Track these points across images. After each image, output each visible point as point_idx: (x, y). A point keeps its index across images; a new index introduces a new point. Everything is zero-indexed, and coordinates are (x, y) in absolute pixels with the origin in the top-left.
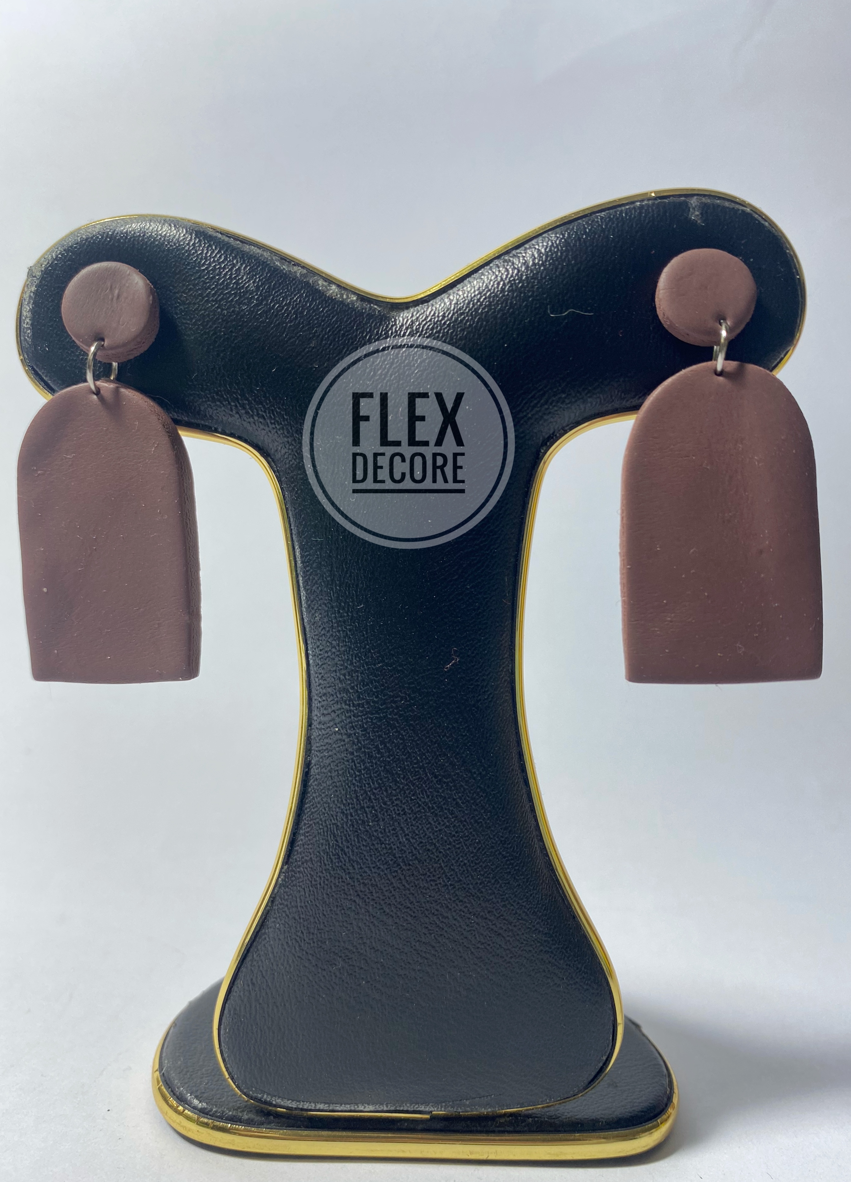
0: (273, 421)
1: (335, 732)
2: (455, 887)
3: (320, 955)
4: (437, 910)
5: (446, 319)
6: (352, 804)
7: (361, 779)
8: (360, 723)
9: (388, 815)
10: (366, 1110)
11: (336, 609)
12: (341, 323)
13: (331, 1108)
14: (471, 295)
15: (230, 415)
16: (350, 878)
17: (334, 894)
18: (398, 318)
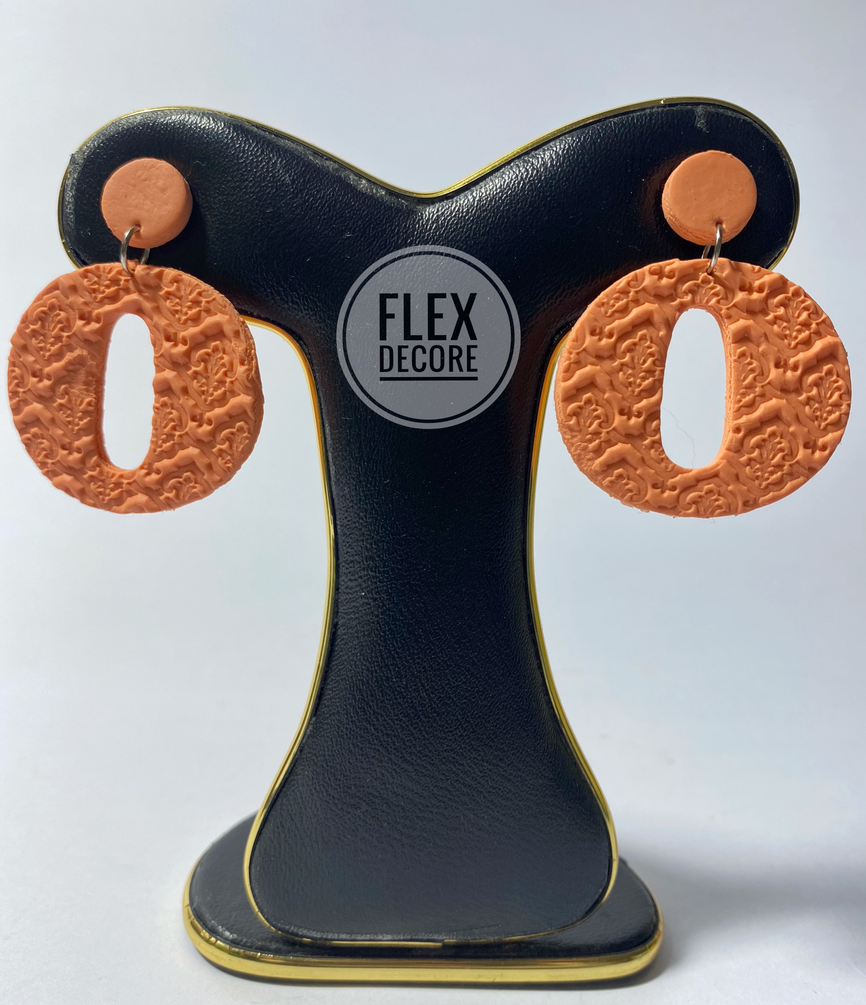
1: (362, 596)
2: (470, 737)
3: (346, 800)
4: (454, 758)
5: (470, 214)
6: (377, 662)
7: (385, 639)
8: (385, 588)
9: (410, 672)
10: (385, 938)
11: (364, 484)
12: (371, 217)
13: (353, 938)
14: (493, 193)
15: (266, 301)
16: (374, 729)
17: (359, 744)
18: (425, 212)
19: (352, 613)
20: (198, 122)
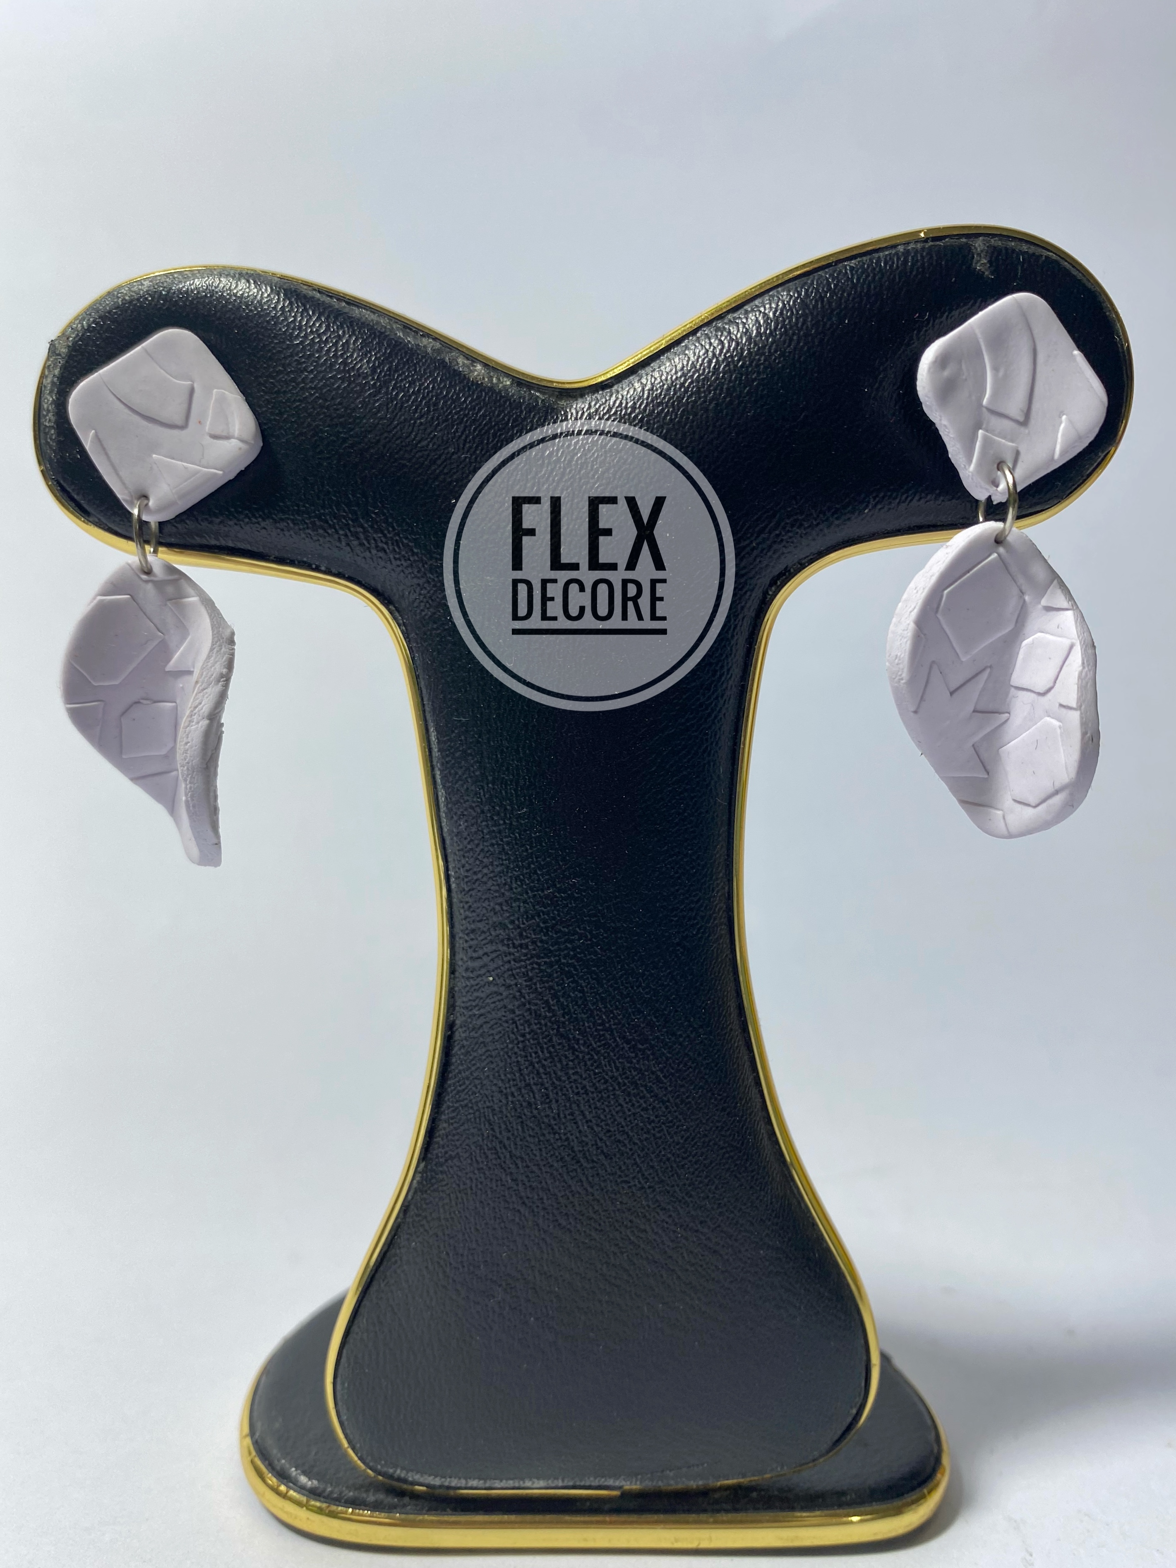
0: (397, 556)
1: (490, 983)
2: (654, 1190)
3: (473, 1284)
4: (631, 1221)
5: (637, 411)
6: (514, 1081)
7: (524, 1047)
8: (523, 970)
10: (535, 1485)
11: (489, 815)
12: (490, 419)
13: (487, 1485)
14: (671, 378)
15: (338, 547)
16: (512, 1180)
17: (490, 1202)
18: (570, 410)
19: (475, 1006)
20: (233, 287)
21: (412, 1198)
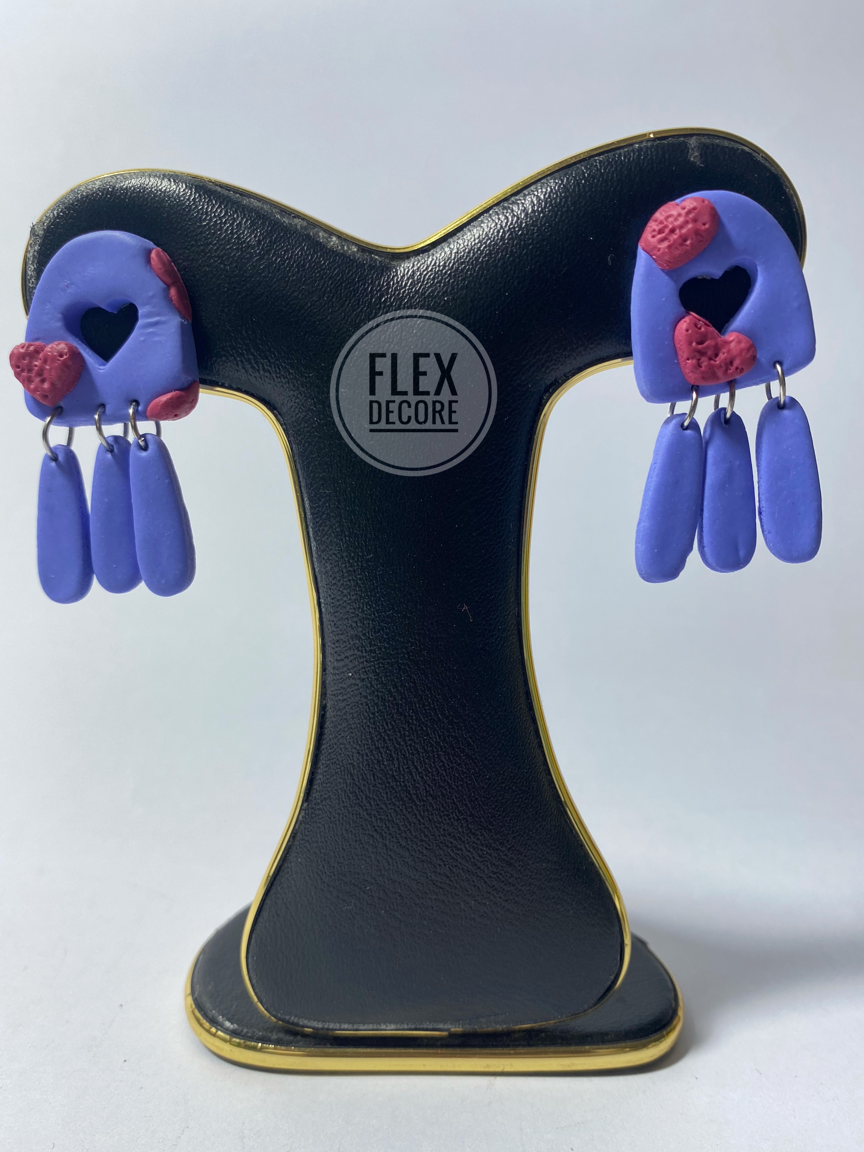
1: (349, 677)
2: (467, 821)
3: (341, 887)
4: (451, 843)
5: (447, 268)
6: (367, 745)
7: (374, 722)
8: (372, 668)
9: (402, 755)
10: (388, 1028)
11: (346, 559)
12: (342, 275)
13: (355, 1027)
14: (471, 244)
15: (237, 370)
16: (367, 814)
17: (352, 830)
18: (400, 268)
19: (340, 694)
21: (299, 828)
